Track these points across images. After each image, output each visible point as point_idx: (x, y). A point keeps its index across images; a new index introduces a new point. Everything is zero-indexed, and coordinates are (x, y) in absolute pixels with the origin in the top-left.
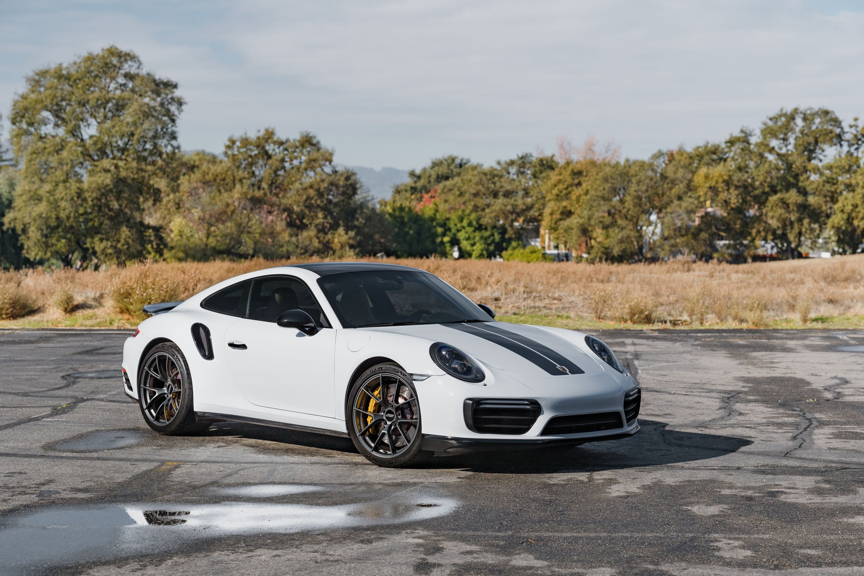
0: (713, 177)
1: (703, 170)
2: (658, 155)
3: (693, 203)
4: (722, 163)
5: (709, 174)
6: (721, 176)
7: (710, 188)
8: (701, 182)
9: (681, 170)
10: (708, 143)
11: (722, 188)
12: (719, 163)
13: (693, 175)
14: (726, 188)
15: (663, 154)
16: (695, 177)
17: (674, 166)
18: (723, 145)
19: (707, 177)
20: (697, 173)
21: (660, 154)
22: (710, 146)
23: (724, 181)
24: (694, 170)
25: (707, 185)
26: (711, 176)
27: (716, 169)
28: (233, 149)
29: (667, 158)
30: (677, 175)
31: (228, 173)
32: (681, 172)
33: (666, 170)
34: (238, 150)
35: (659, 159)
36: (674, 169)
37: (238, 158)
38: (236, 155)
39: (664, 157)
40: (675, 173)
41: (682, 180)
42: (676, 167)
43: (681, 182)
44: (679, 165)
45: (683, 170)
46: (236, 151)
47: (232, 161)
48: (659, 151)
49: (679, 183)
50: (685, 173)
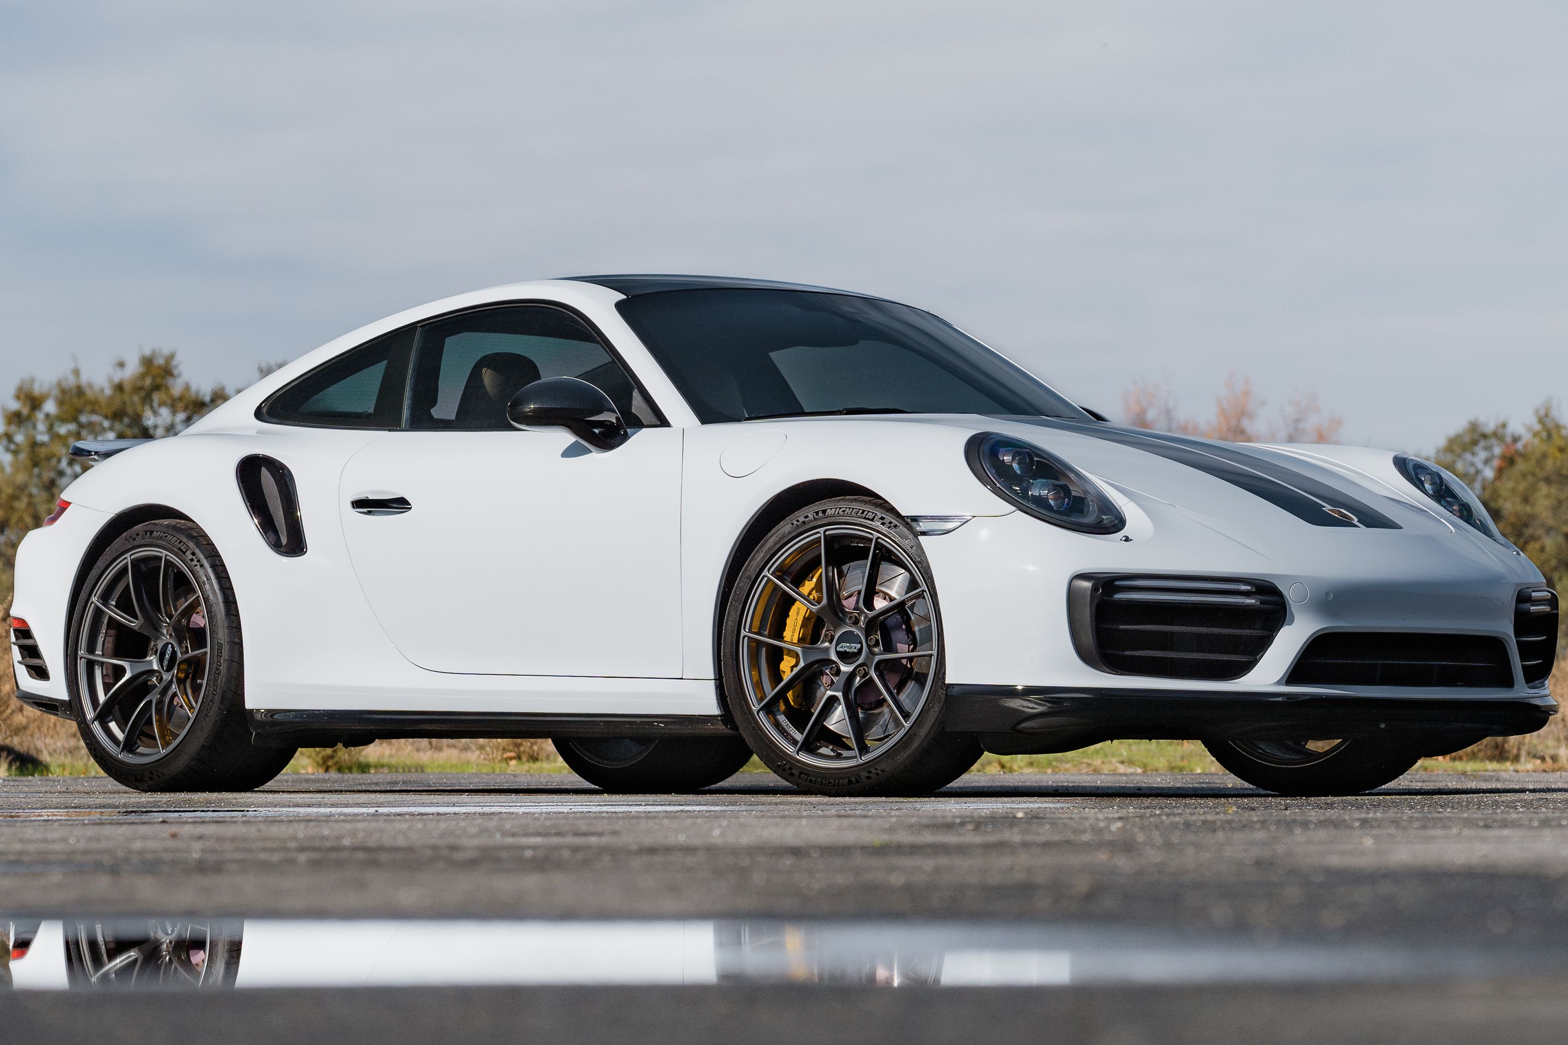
2: (1467, 439)
9: (1544, 489)
15: (1485, 436)
17: (1524, 476)
21: (1473, 437)
28: (34, 426)
29: (1497, 451)
30: (1533, 505)
31: (17, 504)
32: (1547, 496)
33: (1498, 484)
34: (51, 428)
35: (1473, 454)
36: (1522, 486)
37: (49, 458)
38: (43, 444)
39: (1488, 448)
40: (1526, 500)
41: (1551, 522)
42: (1530, 478)
43: (1549, 530)
44: (1540, 474)
45: (1553, 490)
46: (41, 433)
47: (29, 463)
48: (1473, 427)
49: (1540, 532)
50: (1560, 502)
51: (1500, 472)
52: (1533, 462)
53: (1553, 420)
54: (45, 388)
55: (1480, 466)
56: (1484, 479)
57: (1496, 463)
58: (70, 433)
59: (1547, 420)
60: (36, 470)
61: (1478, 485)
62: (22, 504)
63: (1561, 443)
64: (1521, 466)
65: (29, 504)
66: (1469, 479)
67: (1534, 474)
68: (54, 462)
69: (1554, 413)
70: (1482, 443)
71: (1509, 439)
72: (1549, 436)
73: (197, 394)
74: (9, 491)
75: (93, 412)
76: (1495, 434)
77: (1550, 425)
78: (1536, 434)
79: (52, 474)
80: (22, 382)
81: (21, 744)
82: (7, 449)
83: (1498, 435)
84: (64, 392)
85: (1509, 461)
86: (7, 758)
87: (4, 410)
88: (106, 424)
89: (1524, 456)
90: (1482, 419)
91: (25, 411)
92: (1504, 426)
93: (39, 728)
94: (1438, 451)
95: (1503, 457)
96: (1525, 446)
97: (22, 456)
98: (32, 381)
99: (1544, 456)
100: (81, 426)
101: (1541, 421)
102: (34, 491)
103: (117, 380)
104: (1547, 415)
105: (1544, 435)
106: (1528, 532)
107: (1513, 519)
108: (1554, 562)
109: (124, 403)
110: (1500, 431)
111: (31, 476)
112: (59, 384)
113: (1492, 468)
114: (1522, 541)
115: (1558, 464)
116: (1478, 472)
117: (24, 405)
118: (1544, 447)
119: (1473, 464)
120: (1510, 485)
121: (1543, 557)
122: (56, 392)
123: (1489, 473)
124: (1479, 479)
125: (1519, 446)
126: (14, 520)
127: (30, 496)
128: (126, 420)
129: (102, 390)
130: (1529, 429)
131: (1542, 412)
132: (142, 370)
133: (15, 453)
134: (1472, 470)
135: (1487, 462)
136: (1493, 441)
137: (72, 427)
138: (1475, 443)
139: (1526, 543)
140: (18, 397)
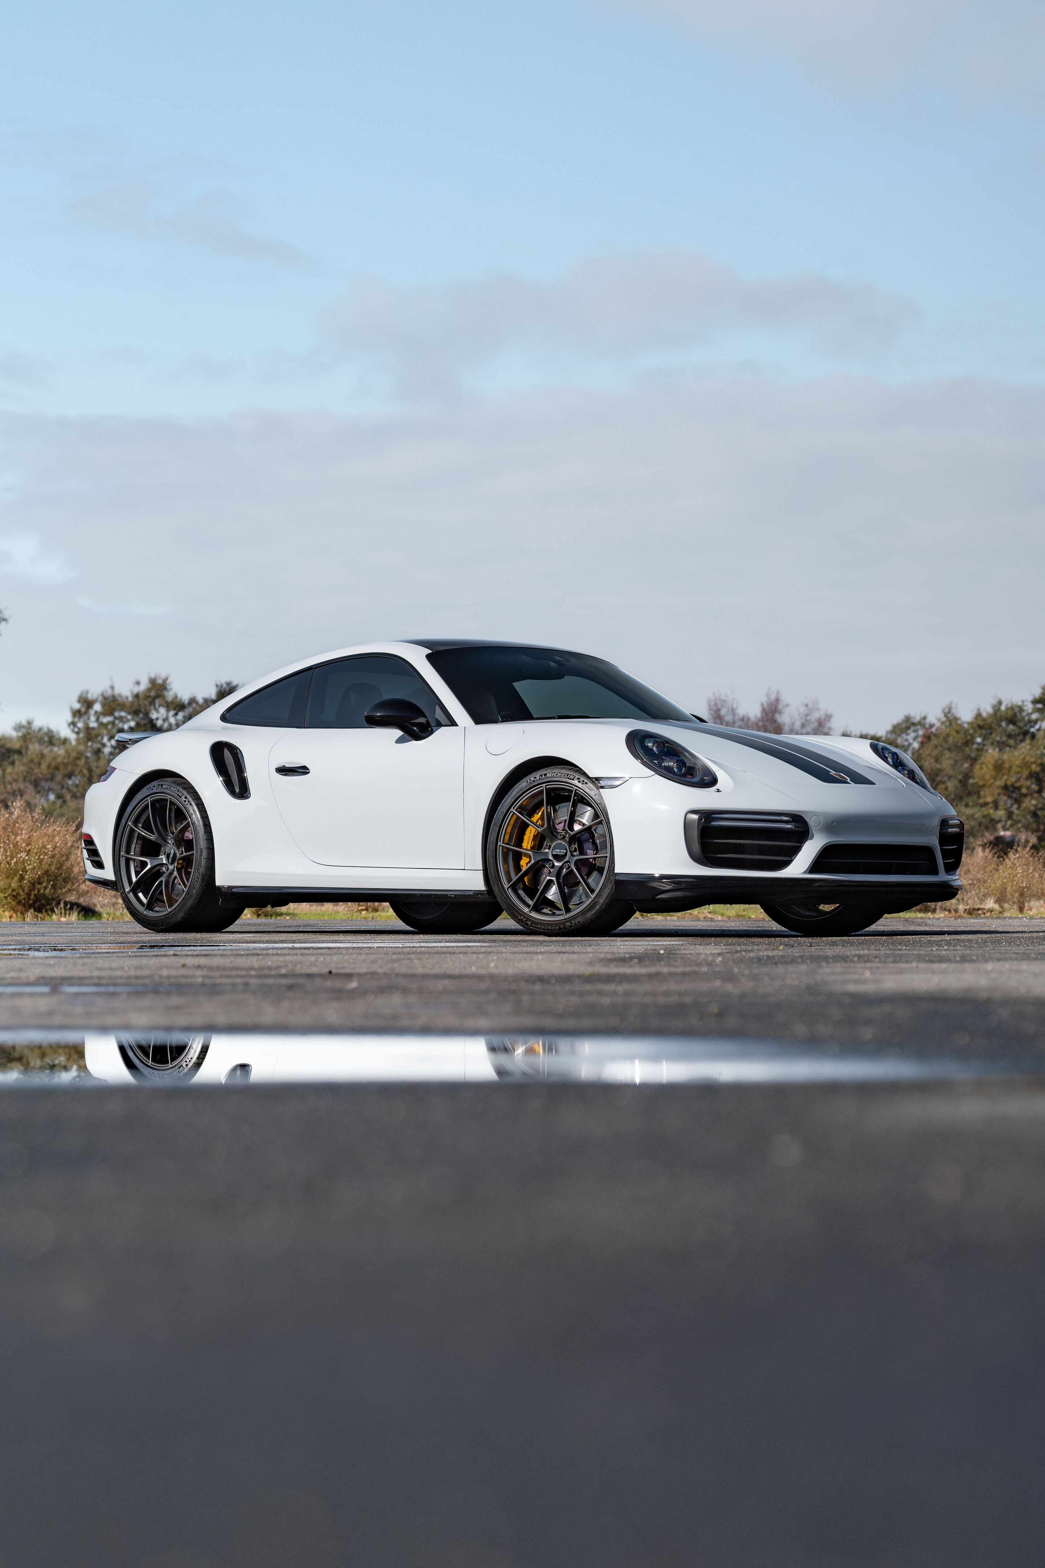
0: (1010, 767)
1: (992, 753)
2: (904, 726)
3: (972, 817)
4: (1028, 741)
5: (1003, 763)
6: (1026, 764)
7: (1005, 787)
8: (988, 777)
9: (947, 754)
10: (1000, 703)
11: (1028, 788)
12: (1022, 741)
13: (972, 765)
14: (1035, 787)
15: (914, 724)
16: (977, 767)
17: (936, 747)
18: (1029, 707)
19: (999, 767)
20: (979, 762)
21: (907, 725)
22: (1003, 708)
23: (1031, 775)
24: (973, 755)
25: (1001, 783)
26: (1007, 765)
27: (1016, 753)
28: (89, 718)
29: (921, 732)
30: (941, 764)
31: (78, 762)
32: (950, 758)
33: (921, 751)
34: (98, 719)
35: (907, 734)
36: (934, 753)
37: (97, 736)
38: (93, 728)
39: (914, 731)
40: (937, 760)
41: (951, 772)
42: (939, 748)
43: (950, 777)
44: (945, 746)
45: (953, 755)
46: (93, 722)
47: (86, 740)
48: (907, 719)
49: (945, 778)
50: (956, 762)
51: (922, 744)
52: (941, 739)
53: (953, 714)
54: (95, 697)
55: (911, 741)
56: (913, 749)
57: (920, 739)
58: (109, 723)
59: (949, 715)
60: (90, 744)
61: (910, 752)
62: (82, 762)
63: (957, 728)
64: (934, 741)
65: (87, 763)
66: (905, 749)
67: (942, 746)
68: (99, 738)
69: (953, 711)
70: (912, 728)
71: (927, 726)
72: (951, 724)
73: (181, 699)
74: (74, 754)
75: (122, 710)
76: (919, 723)
77: (951, 718)
78: (943, 723)
79: (99, 746)
80: (82, 693)
81: (85, 901)
82: (73, 731)
83: (921, 723)
84: (105, 698)
85: (928, 738)
86: (76, 910)
87: (71, 709)
88: (129, 717)
89: (936, 736)
90: (912, 714)
91: (83, 710)
92: (925, 718)
93: (95, 892)
94: (887, 733)
95: (924, 736)
96: (937, 730)
97: (81, 735)
98: (87, 692)
99: (948, 735)
100: (116, 718)
101: (946, 716)
102: (89, 754)
103: (135, 692)
104: (949, 712)
105: (948, 724)
106: (939, 778)
107: (929, 771)
108: (953, 796)
109: (140, 705)
110: (923, 722)
111: (87, 746)
112: (103, 695)
113: (918, 742)
114: (935, 784)
115: (956, 740)
116: (910, 744)
117: (83, 706)
118: (948, 730)
119: (907, 740)
120: (928, 752)
121: (947, 793)
122: (100, 699)
123: (916, 745)
124: (910, 749)
125: (933, 730)
126: (77, 772)
127: (87, 758)
128: (141, 715)
129: (127, 698)
130: (939, 720)
131: (947, 711)
132: (150, 686)
133: (77, 733)
134: (906, 743)
135: (915, 739)
136: (919, 727)
137: (110, 719)
138: (908, 728)
139: (937, 785)
140: (79, 701)
